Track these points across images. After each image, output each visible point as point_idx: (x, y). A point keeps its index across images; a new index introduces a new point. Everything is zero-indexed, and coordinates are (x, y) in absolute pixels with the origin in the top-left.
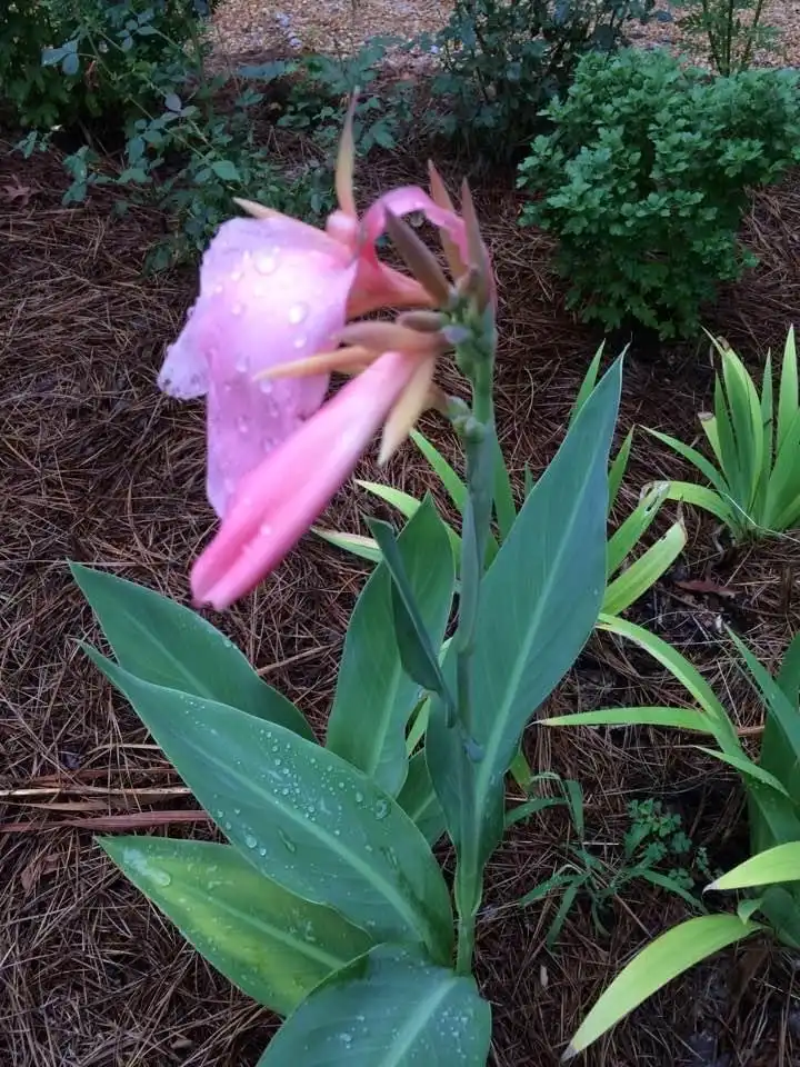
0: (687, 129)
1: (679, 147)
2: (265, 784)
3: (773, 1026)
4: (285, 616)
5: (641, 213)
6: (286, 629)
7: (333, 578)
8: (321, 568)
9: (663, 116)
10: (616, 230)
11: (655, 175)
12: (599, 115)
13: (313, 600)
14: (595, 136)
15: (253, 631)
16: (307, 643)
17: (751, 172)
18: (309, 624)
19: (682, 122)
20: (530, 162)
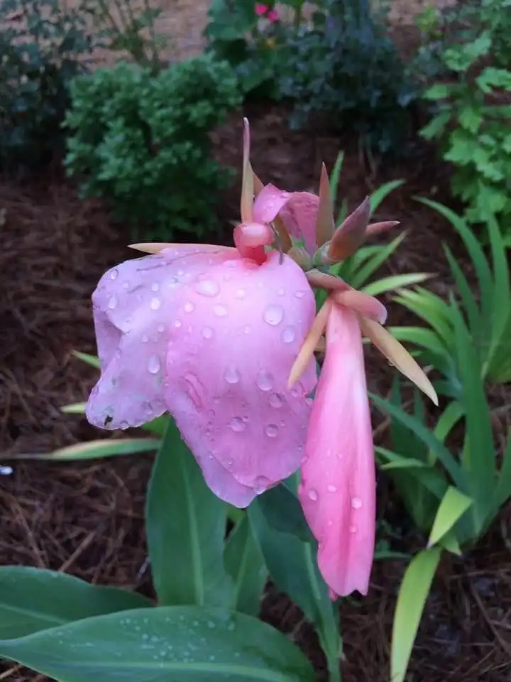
0: (161, 107)
1: (162, 119)
2: (147, 658)
3: (473, 600)
4: (53, 526)
5: (160, 166)
6: (59, 536)
7: (75, 483)
8: (64, 480)
9: (144, 103)
10: (148, 181)
11: (156, 140)
12: (101, 114)
13: (69, 505)
14: (105, 128)
15: (36, 550)
16: (81, 537)
17: (211, 121)
18: (75, 523)
19: (156, 104)
20: (70, 158)
